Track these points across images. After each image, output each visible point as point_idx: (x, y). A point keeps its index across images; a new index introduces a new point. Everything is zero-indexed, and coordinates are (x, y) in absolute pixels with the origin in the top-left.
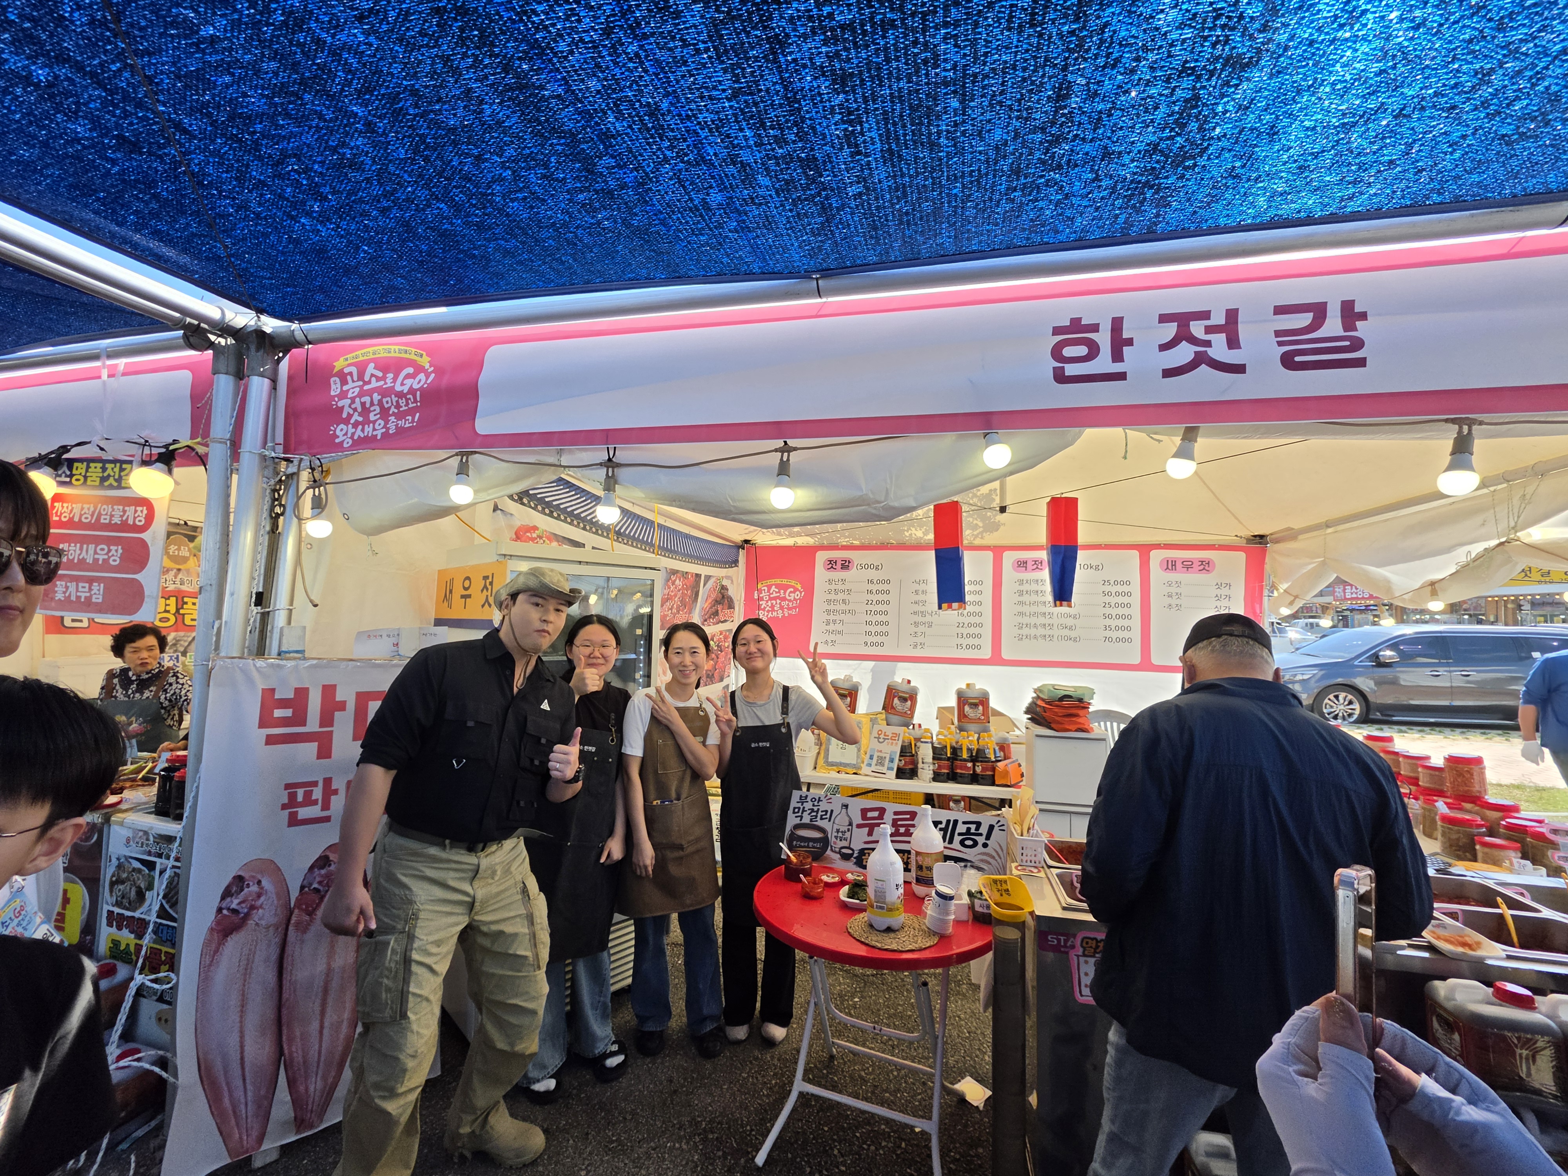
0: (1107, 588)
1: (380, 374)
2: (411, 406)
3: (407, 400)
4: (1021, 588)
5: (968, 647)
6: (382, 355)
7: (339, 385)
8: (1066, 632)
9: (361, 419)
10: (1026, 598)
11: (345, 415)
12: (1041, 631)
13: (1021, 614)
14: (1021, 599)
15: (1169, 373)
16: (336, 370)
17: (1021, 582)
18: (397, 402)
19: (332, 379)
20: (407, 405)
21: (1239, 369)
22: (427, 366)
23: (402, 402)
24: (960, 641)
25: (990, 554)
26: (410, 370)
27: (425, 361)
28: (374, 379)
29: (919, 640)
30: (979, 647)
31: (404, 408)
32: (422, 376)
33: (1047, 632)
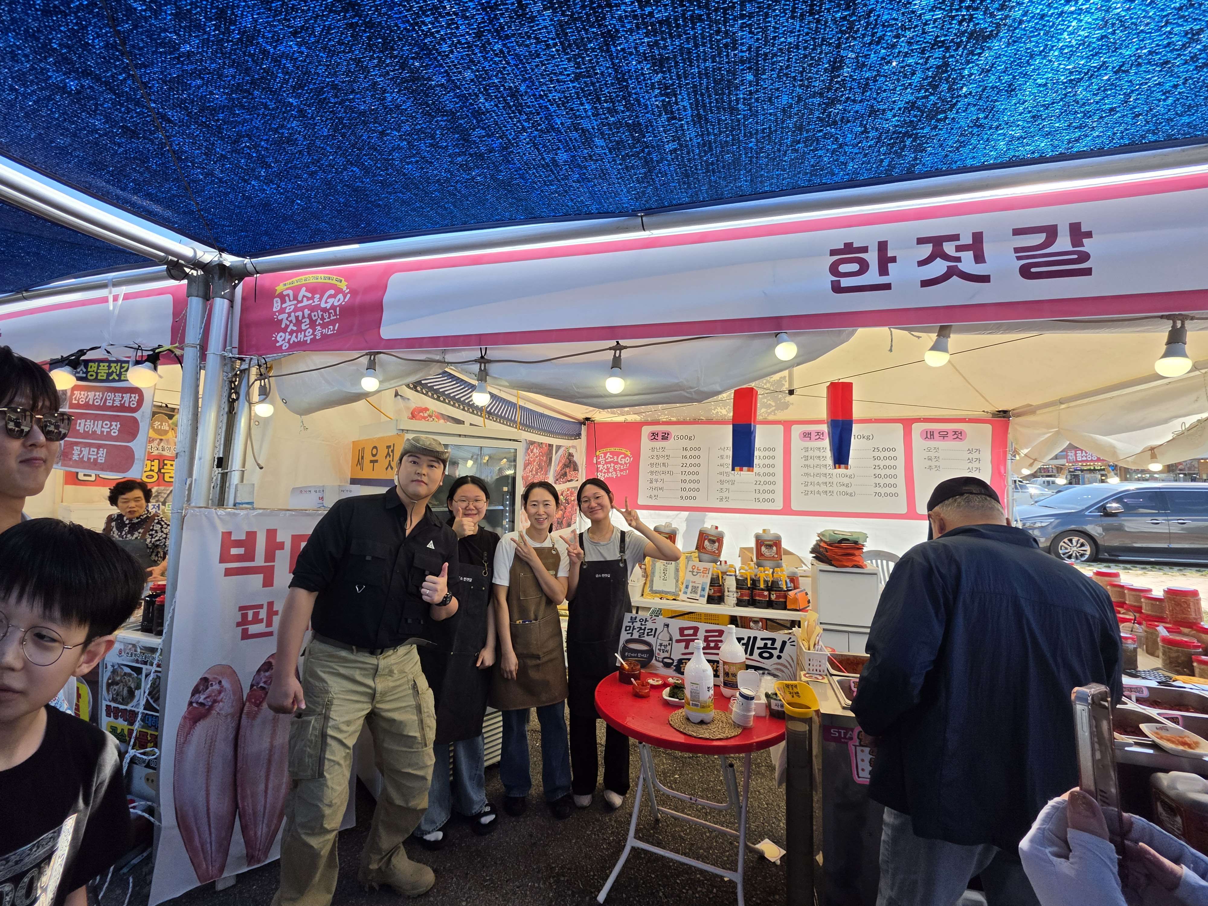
0: (876, 454)
1: (310, 295)
2: (332, 318)
3: (330, 314)
4: (806, 454)
5: (765, 500)
6: (311, 281)
7: (279, 304)
8: (844, 489)
9: (295, 328)
10: (810, 462)
11: (283, 326)
12: (823, 488)
13: (807, 474)
14: (806, 463)
15: (925, 283)
16: (277, 293)
17: (806, 449)
18: (322, 315)
19: (275, 300)
20: (329, 317)
21: (985, 279)
22: (344, 288)
23: (326, 315)
24: (758, 496)
25: (781, 428)
26: (332, 292)
27: (343, 285)
28: (305, 299)
29: (725, 494)
30: (773, 500)
31: (327, 320)
32: (340, 296)
33: (828, 489)
